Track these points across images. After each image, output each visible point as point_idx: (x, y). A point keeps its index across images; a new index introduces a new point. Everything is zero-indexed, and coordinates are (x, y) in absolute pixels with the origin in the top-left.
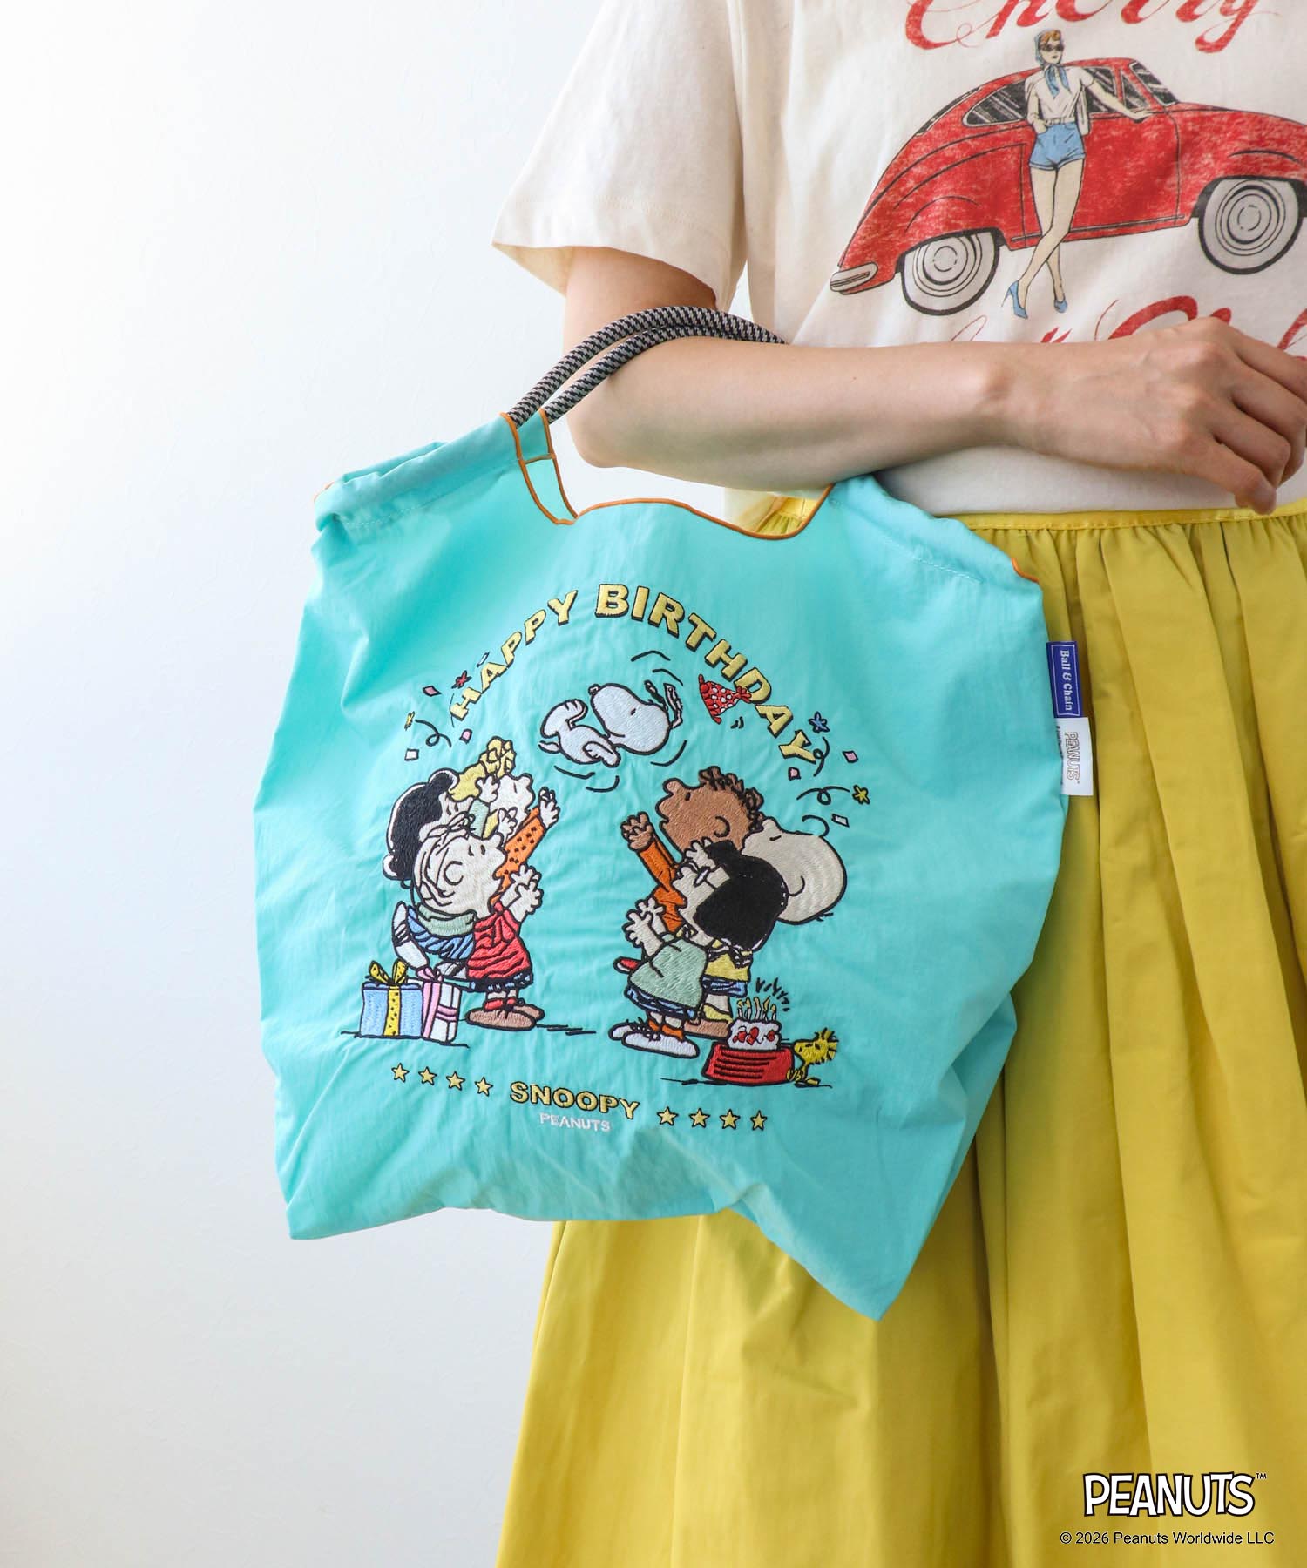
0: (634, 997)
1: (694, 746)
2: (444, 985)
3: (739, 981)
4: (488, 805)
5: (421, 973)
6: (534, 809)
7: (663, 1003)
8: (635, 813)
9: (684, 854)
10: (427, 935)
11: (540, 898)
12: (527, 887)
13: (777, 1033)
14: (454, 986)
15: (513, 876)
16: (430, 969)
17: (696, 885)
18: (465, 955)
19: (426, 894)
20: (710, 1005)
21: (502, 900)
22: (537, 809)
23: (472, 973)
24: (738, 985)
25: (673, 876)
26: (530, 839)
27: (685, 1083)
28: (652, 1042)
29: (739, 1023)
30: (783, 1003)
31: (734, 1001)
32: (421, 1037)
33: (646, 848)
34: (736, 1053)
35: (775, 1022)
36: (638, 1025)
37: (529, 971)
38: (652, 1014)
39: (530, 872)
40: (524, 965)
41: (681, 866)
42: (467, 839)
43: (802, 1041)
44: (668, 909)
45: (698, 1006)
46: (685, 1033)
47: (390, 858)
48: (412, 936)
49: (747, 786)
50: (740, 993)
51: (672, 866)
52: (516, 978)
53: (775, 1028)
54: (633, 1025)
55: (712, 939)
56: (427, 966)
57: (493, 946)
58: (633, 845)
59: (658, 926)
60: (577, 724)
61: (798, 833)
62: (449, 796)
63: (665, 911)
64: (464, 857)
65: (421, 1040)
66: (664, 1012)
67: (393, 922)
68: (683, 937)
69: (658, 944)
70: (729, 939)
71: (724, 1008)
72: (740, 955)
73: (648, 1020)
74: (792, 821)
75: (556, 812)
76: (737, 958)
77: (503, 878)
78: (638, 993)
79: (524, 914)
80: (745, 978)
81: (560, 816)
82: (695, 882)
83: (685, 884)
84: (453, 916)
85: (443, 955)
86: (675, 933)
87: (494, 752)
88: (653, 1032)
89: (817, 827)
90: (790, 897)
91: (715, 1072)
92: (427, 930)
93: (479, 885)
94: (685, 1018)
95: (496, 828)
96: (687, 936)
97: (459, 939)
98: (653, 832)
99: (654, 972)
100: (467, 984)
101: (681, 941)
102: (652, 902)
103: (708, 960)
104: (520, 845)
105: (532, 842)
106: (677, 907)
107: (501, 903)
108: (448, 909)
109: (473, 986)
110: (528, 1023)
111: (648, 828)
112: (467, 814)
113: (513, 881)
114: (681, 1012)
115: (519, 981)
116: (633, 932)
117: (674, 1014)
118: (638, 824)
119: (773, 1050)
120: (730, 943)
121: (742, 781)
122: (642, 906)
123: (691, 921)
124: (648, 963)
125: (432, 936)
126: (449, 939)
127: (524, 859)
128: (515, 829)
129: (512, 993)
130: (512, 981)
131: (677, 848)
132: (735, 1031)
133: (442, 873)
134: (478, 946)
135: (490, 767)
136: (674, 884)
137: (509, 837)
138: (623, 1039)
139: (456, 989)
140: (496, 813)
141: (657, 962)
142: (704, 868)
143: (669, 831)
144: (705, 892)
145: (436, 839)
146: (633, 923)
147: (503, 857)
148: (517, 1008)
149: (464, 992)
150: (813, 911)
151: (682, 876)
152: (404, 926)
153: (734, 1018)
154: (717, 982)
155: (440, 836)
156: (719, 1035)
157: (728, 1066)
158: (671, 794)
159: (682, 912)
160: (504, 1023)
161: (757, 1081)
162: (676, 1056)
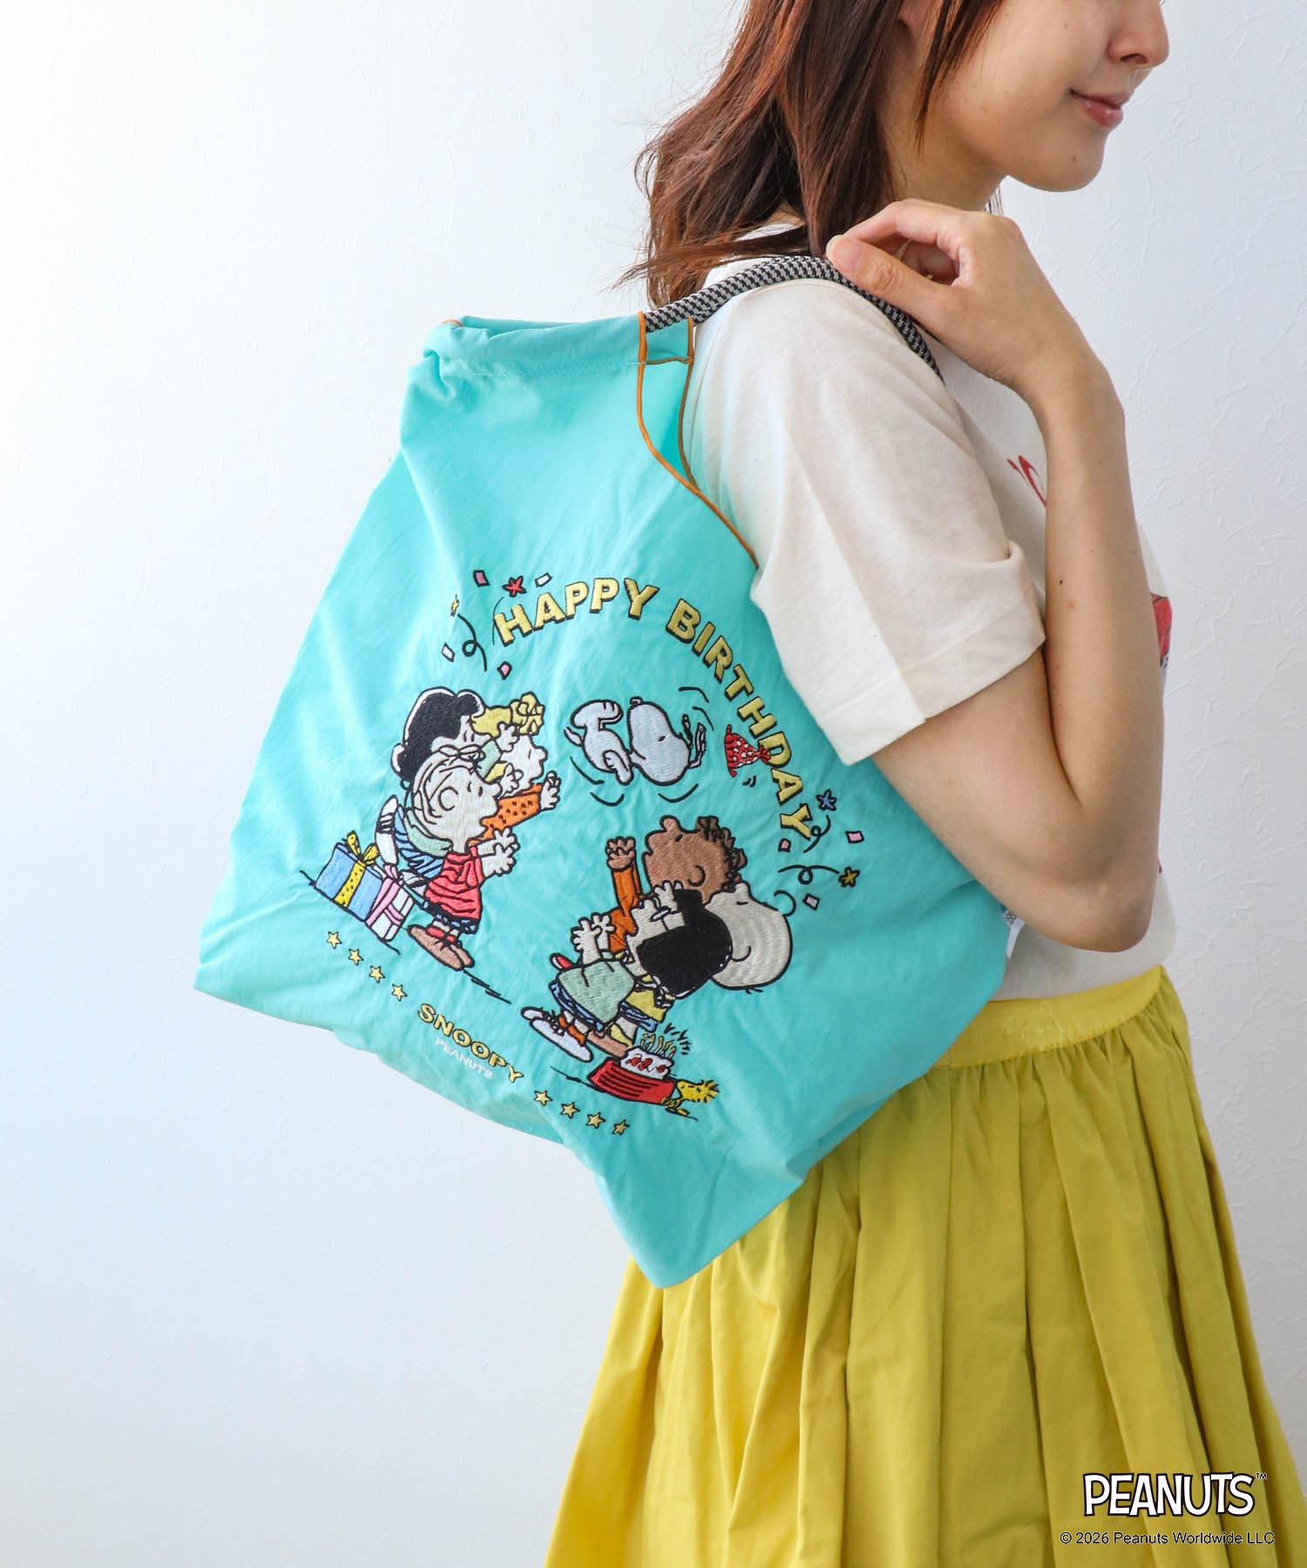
0: (556, 992)
1: (704, 791)
2: (402, 890)
3: (652, 1018)
4: (502, 752)
5: (387, 868)
6: (538, 784)
7: (579, 1008)
8: (625, 836)
9: (653, 889)
10: (405, 838)
11: (511, 866)
12: (504, 850)
13: (668, 1068)
14: (410, 896)
15: (497, 833)
16: (397, 869)
17: (652, 920)
18: (430, 875)
19: (417, 804)
20: (619, 1026)
21: (479, 847)
22: (540, 787)
23: (429, 894)
24: (650, 1021)
25: (635, 903)
26: (524, 809)
27: (569, 1078)
28: (555, 1035)
29: (637, 1051)
30: (684, 1049)
31: (641, 1032)
32: (365, 921)
33: (621, 870)
34: (624, 1073)
35: (670, 1060)
36: (549, 1015)
37: (476, 922)
38: (566, 1013)
39: (512, 839)
40: (474, 915)
41: (647, 897)
42: (471, 774)
43: (687, 1082)
44: (618, 931)
45: (609, 1023)
46: (586, 1040)
47: (400, 749)
48: (394, 832)
49: (736, 845)
50: (650, 1029)
51: (638, 895)
52: (463, 921)
53: (668, 1063)
54: (545, 1014)
55: (646, 972)
56: (395, 865)
57: (456, 882)
58: (611, 863)
59: (603, 942)
60: (607, 726)
61: (765, 904)
62: (470, 722)
63: (614, 932)
64: (462, 790)
65: (363, 923)
66: (576, 1015)
67: (382, 809)
68: (620, 960)
69: (596, 956)
70: (660, 979)
71: (630, 1034)
72: (664, 996)
73: (560, 1016)
74: (763, 893)
75: (555, 800)
76: (660, 998)
77: (487, 829)
78: (560, 990)
79: (492, 872)
80: (660, 1019)
81: (558, 804)
82: (652, 917)
83: (642, 915)
84: (433, 837)
85: (412, 864)
86: (616, 954)
87: (526, 706)
88: (559, 1027)
89: (784, 904)
90: (731, 961)
91: (600, 1080)
92: (406, 834)
93: (465, 821)
94: (592, 1028)
95: (500, 778)
96: (625, 960)
97: (430, 859)
98: (634, 859)
99: (582, 979)
100: (421, 901)
101: (617, 963)
102: (606, 919)
103: (634, 989)
104: (513, 809)
105: (524, 813)
106: (627, 933)
107: (477, 849)
108: (431, 828)
109: (426, 905)
110: (457, 965)
111: (631, 853)
112: (480, 748)
113: (495, 838)
114: (591, 1022)
115: (464, 925)
116: (577, 936)
117: (584, 1021)
118: (623, 847)
119: (658, 1080)
120: (659, 982)
121: (734, 839)
122: (596, 919)
123: (633, 950)
124: (580, 969)
125: (408, 842)
126: (423, 854)
127: (511, 824)
128: (515, 792)
129: (455, 932)
130: (459, 922)
131: (649, 881)
132: (631, 1055)
133: (438, 793)
134: (443, 874)
135: (517, 719)
136: (633, 911)
137: (507, 795)
138: (531, 1021)
139: (410, 900)
140: (505, 764)
141: (589, 972)
142: (665, 908)
143: (649, 863)
144: (657, 929)
145: (445, 758)
146: (583, 929)
147: (495, 809)
148: (453, 947)
149: (416, 906)
150: (746, 982)
151: (643, 907)
152: (390, 817)
153: (635, 1045)
154: (633, 1011)
155: (449, 756)
156: (616, 1054)
157: (614, 1080)
158: (665, 830)
159: (629, 938)
160: (438, 954)
161: (633, 1098)
162: (571, 1055)
